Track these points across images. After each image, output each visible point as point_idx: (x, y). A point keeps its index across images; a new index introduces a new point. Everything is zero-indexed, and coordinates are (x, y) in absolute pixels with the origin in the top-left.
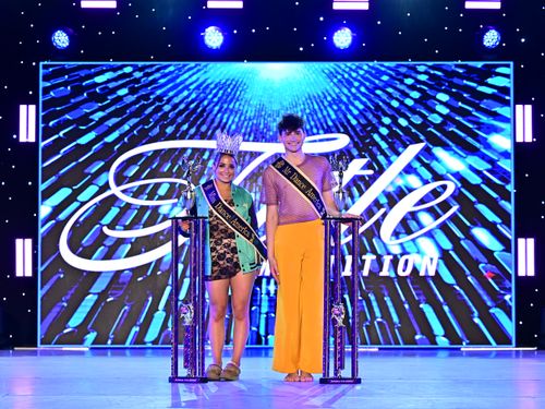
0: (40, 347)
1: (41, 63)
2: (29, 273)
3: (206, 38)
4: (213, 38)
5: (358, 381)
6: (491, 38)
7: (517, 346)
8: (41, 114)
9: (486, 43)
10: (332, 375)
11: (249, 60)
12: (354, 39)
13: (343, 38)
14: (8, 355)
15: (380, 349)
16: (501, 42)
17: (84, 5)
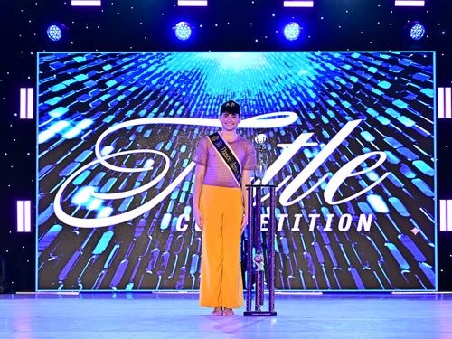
0: (38, 291)
1: (38, 53)
2: (28, 229)
3: (177, 31)
4: (183, 31)
5: (274, 314)
6: (417, 31)
7: (439, 291)
8: (38, 95)
9: (413, 36)
10: (253, 309)
11: (212, 50)
12: (301, 32)
13: (292, 31)
14: (11, 298)
15: (324, 293)
16: (425, 35)
17: (74, 3)
